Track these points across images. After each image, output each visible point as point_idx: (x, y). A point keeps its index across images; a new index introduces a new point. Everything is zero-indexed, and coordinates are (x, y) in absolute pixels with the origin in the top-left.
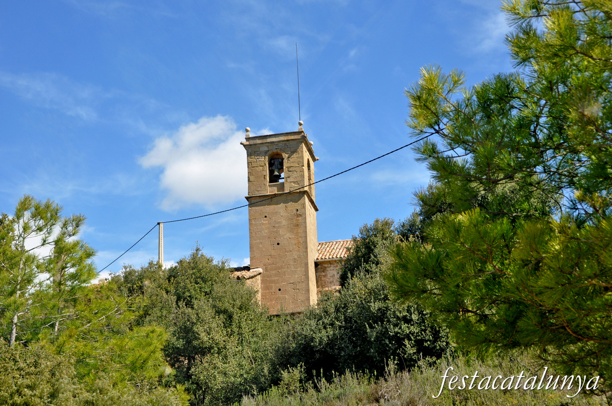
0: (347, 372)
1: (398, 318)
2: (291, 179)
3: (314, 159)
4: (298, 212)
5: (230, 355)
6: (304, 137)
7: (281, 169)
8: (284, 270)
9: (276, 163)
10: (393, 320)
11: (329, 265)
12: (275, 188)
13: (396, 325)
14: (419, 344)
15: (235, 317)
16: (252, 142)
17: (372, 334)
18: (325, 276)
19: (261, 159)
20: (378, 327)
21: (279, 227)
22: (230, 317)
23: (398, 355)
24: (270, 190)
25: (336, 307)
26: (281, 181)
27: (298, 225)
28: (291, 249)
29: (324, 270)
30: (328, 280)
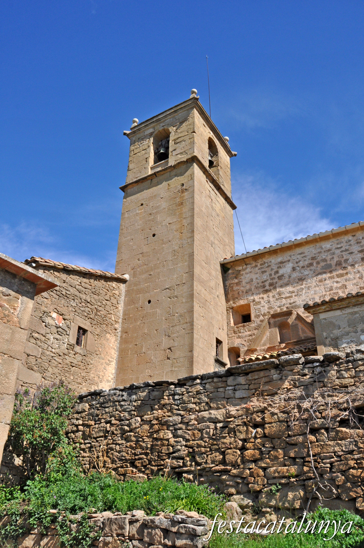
2: (177, 152)
4: (184, 187)
8: (159, 270)
11: (245, 266)
18: (238, 284)
19: (145, 143)
21: (157, 213)
27: (182, 203)
28: (170, 239)
29: (237, 275)
30: (242, 288)
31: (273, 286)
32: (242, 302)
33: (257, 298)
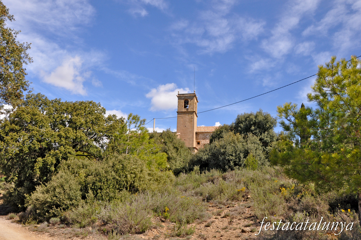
0: (214, 169)
1: (229, 155)
2: (191, 107)
3: (197, 102)
4: (192, 117)
5: (177, 160)
6: (195, 95)
7: (188, 104)
8: (187, 134)
9: (186, 103)
10: (228, 155)
11: (200, 134)
12: (186, 110)
13: (228, 156)
14: (235, 162)
15: (179, 150)
16: (180, 95)
17: (221, 158)
18: (198, 137)
19: (182, 101)
20: (223, 156)
21: (186, 121)
22: (178, 149)
23: (228, 165)
24: (184, 110)
25: (209, 149)
26: (187, 108)
27: (191, 121)
28: (189, 128)
29: (198, 135)
31: (205, 139)
32: (199, 141)
33: (202, 140)
